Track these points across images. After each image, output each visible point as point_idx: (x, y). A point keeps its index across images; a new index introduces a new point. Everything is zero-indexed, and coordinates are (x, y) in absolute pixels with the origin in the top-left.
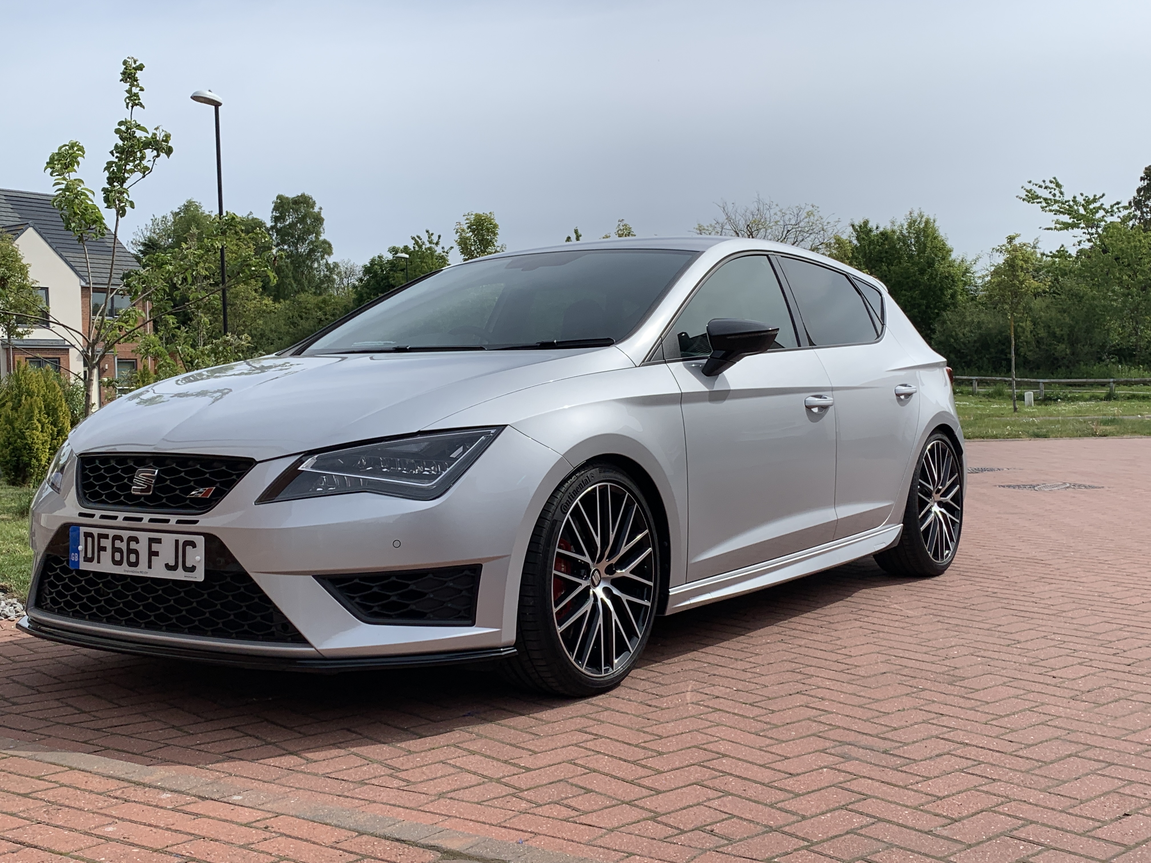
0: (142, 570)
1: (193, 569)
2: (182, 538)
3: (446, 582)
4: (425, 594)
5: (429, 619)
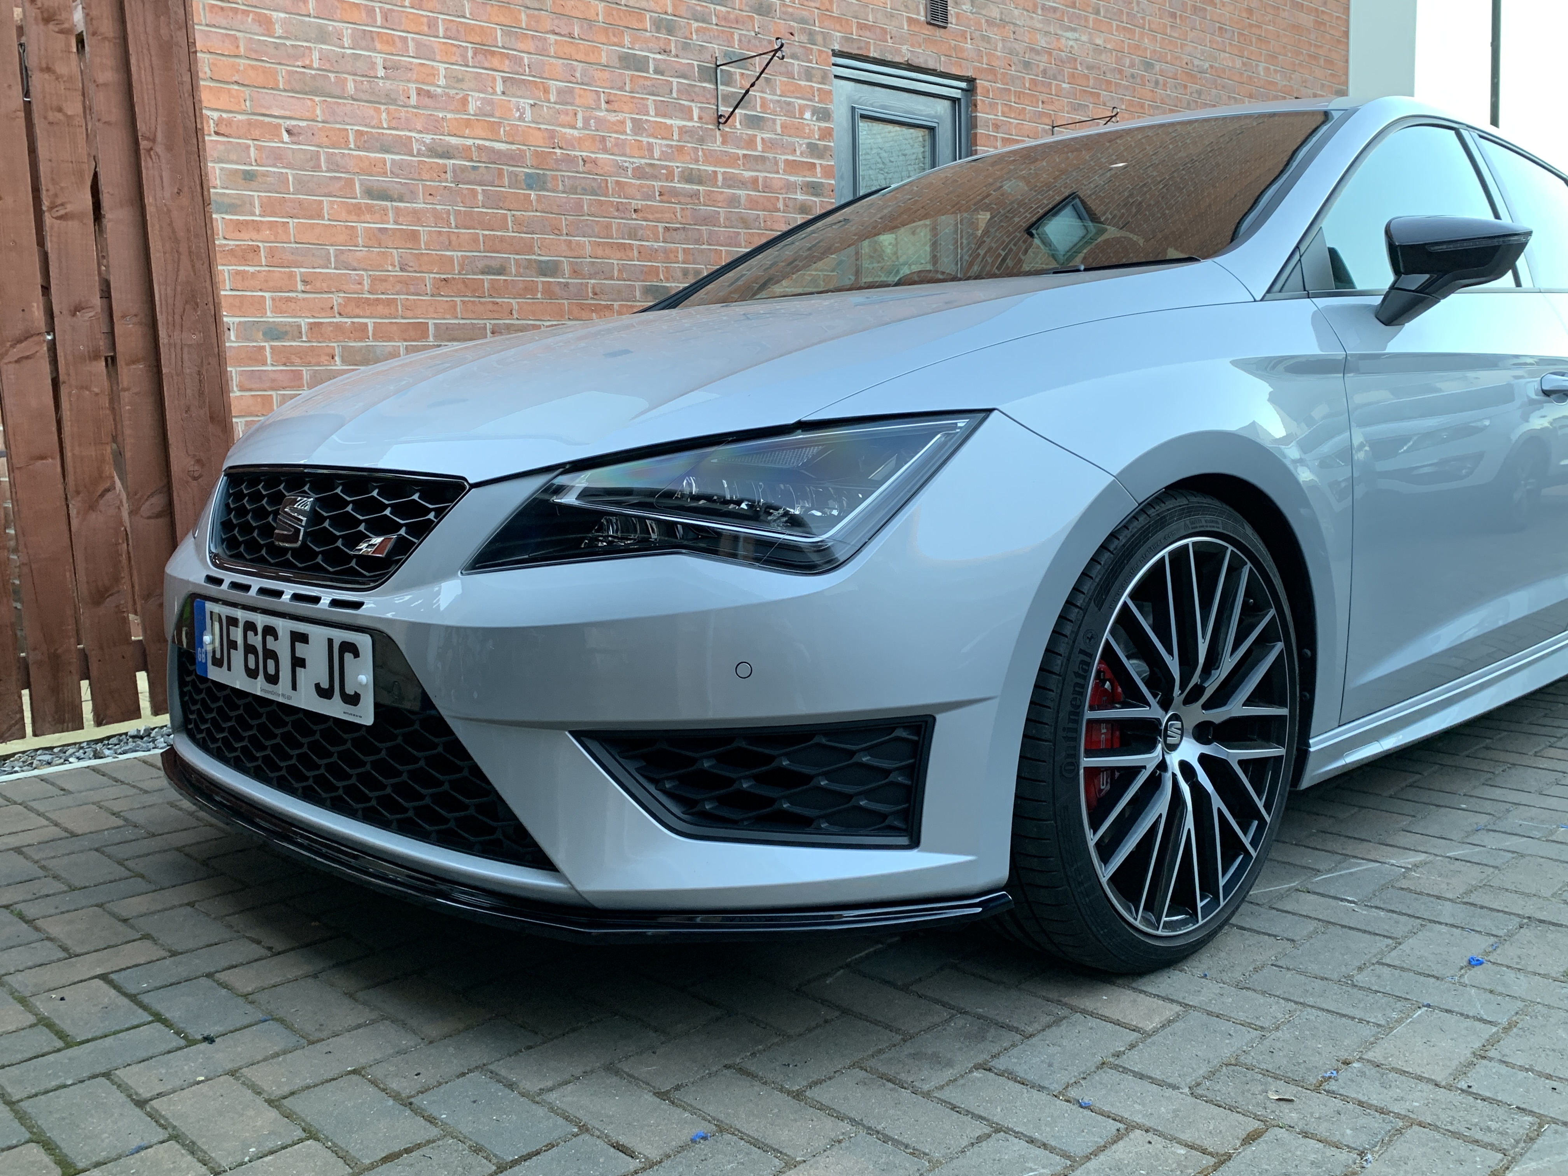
0: (281, 693)
1: (353, 700)
2: (340, 636)
3: (852, 753)
4: (808, 779)
5: (819, 831)
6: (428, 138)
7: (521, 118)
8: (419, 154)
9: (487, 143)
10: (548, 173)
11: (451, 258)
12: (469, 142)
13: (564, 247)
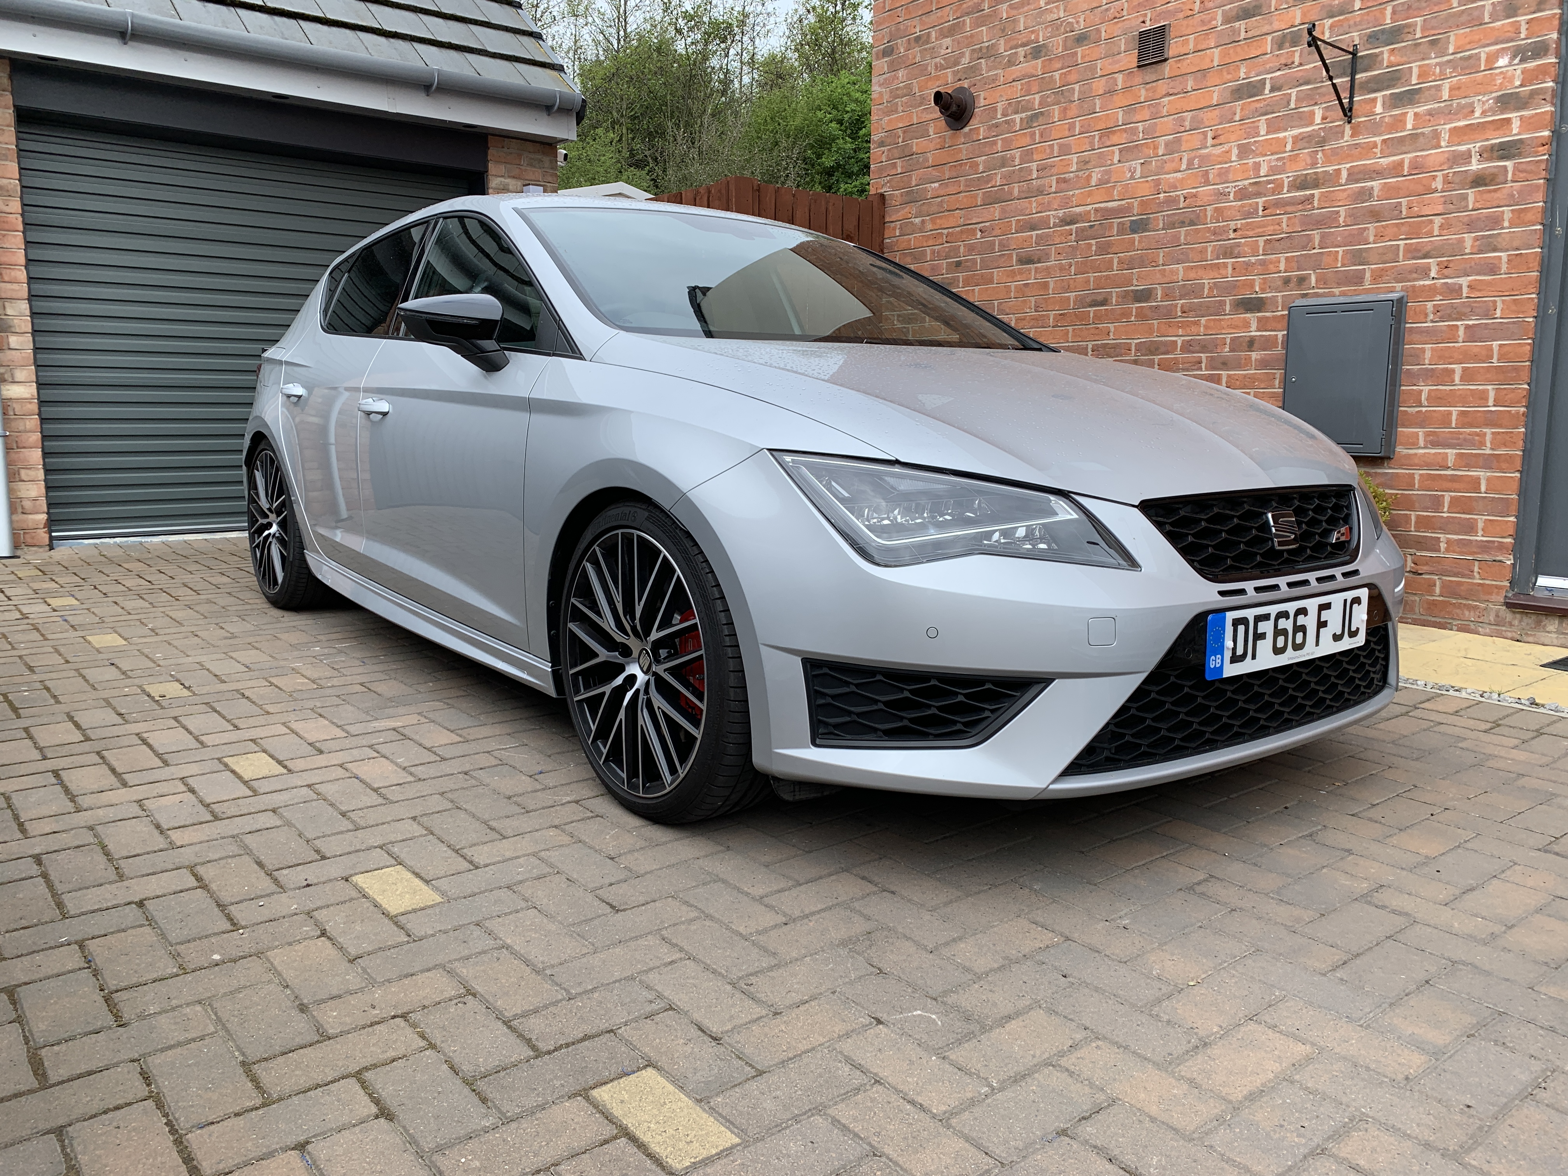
0: (1311, 652)
1: (1357, 631)
6: (1061, 213)
7: (1132, 178)
8: (1055, 226)
9: (1102, 205)
10: (1151, 216)
11: (1068, 298)
12: (1089, 208)
13: (1158, 275)
